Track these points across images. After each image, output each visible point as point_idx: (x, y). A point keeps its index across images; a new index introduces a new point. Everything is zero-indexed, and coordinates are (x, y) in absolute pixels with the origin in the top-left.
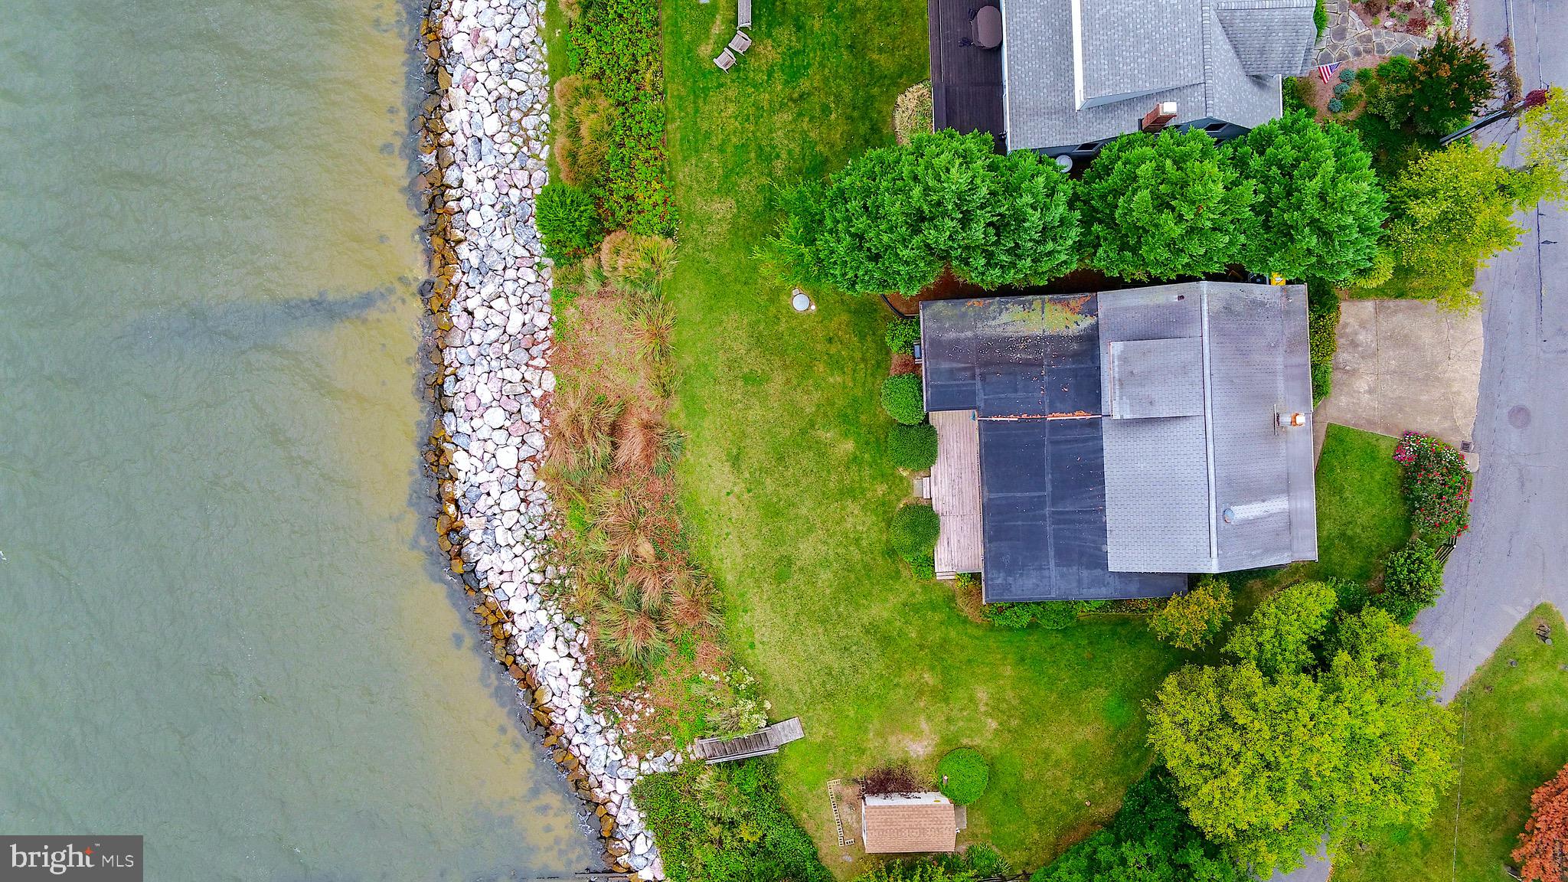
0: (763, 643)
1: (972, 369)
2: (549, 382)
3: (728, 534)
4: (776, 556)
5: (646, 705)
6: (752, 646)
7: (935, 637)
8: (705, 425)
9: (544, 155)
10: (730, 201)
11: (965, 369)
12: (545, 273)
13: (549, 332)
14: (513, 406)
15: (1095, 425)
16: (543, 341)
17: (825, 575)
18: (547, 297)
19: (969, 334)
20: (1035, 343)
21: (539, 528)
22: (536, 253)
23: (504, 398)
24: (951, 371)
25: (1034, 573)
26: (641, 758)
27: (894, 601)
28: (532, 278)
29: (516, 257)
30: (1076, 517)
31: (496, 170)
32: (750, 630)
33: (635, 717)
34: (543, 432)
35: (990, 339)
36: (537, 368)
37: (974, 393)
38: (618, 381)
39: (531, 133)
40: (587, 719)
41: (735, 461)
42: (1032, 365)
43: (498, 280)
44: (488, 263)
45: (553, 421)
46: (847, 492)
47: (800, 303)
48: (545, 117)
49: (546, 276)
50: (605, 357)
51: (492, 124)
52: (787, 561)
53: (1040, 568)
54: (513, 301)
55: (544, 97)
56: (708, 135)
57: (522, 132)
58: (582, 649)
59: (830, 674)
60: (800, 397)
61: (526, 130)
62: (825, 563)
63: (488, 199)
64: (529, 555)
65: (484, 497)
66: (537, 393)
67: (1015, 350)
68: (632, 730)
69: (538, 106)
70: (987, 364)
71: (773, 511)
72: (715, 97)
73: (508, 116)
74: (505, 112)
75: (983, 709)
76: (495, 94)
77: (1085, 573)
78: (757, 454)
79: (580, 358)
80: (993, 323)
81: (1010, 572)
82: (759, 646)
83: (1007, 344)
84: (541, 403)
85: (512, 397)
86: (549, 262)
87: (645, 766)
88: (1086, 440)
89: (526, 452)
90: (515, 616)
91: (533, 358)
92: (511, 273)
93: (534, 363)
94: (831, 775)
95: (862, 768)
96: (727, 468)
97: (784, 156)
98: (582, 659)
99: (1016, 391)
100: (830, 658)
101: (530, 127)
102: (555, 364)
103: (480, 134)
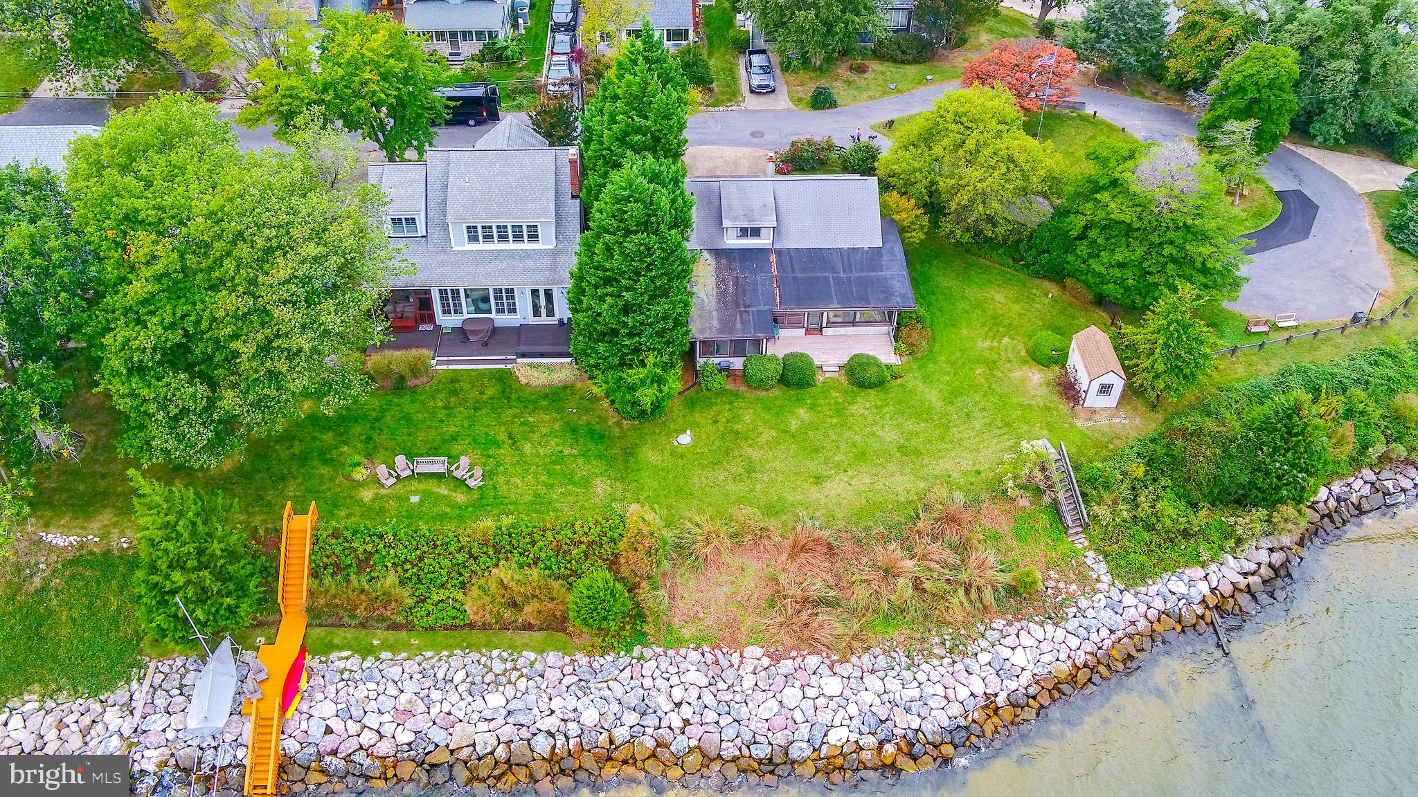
0: (974, 465)
1: (741, 312)
2: (754, 651)
3: (885, 485)
4: (898, 455)
5: (1049, 578)
6: (979, 473)
7: (947, 368)
8: (791, 499)
9: (532, 656)
10: (598, 481)
11: (741, 317)
12: (648, 653)
13: (707, 649)
14: (780, 680)
15: (779, 253)
16: (715, 656)
17: (909, 426)
18: (671, 653)
19: (714, 313)
20: (720, 280)
21: (897, 660)
22: (628, 661)
23: (772, 688)
24: (742, 323)
25: (890, 283)
26: (1098, 581)
27: (922, 387)
28: (653, 663)
29: (632, 678)
30: (846, 261)
31: (543, 695)
32: (965, 473)
33: (1061, 585)
34: (804, 657)
35: (719, 302)
36: (741, 663)
37: (758, 311)
38: (753, 585)
39: (509, 665)
40: (1072, 625)
41: (818, 480)
42: (737, 281)
43: (653, 693)
44: (636, 702)
45: (792, 649)
46: (840, 411)
47: (685, 439)
48: (495, 653)
49: (652, 653)
50: (731, 597)
51: (496, 700)
52: (901, 449)
53: (886, 279)
54: (675, 680)
55: (475, 656)
56: (537, 496)
57: (507, 674)
58: (1009, 624)
59: (990, 425)
60: (764, 438)
61: (506, 671)
62: (900, 426)
63: (572, 703)
64: (925, 667)
65: (872, 709)
66: (766, 661)
67: (726, 292)
68: (1074, 587)
69: (483, 659)
70: (737, 304)
71: (862, 456)
72: (503, 491)
73: (489, 684)
74: (486, 687)
75: (995, 344)
76: (465, 695)
77: (885, 258)
78: (814, 466)
79: (734, 625)
80: (706, 301)
81: (892, 294)
82: (977, 467)
83: (722, 295)
84: (776, 659)
85: (771, 681)
86: (637, 650)
87: (1104, 578)
88: (791, 258)
89: (824, 669)
90: (988, 691)
91: (732, 666)
92: (648, 682)
93: (736, 662)
94: (1072, 426)
95: (1064, 407)
96: (828, 485)
97: (560, 448)
98: (1018, 625)
99: (757, 290)
100: (977, 424)
101: (503, 667)
102: (736, 644)
103: (504, 712)
